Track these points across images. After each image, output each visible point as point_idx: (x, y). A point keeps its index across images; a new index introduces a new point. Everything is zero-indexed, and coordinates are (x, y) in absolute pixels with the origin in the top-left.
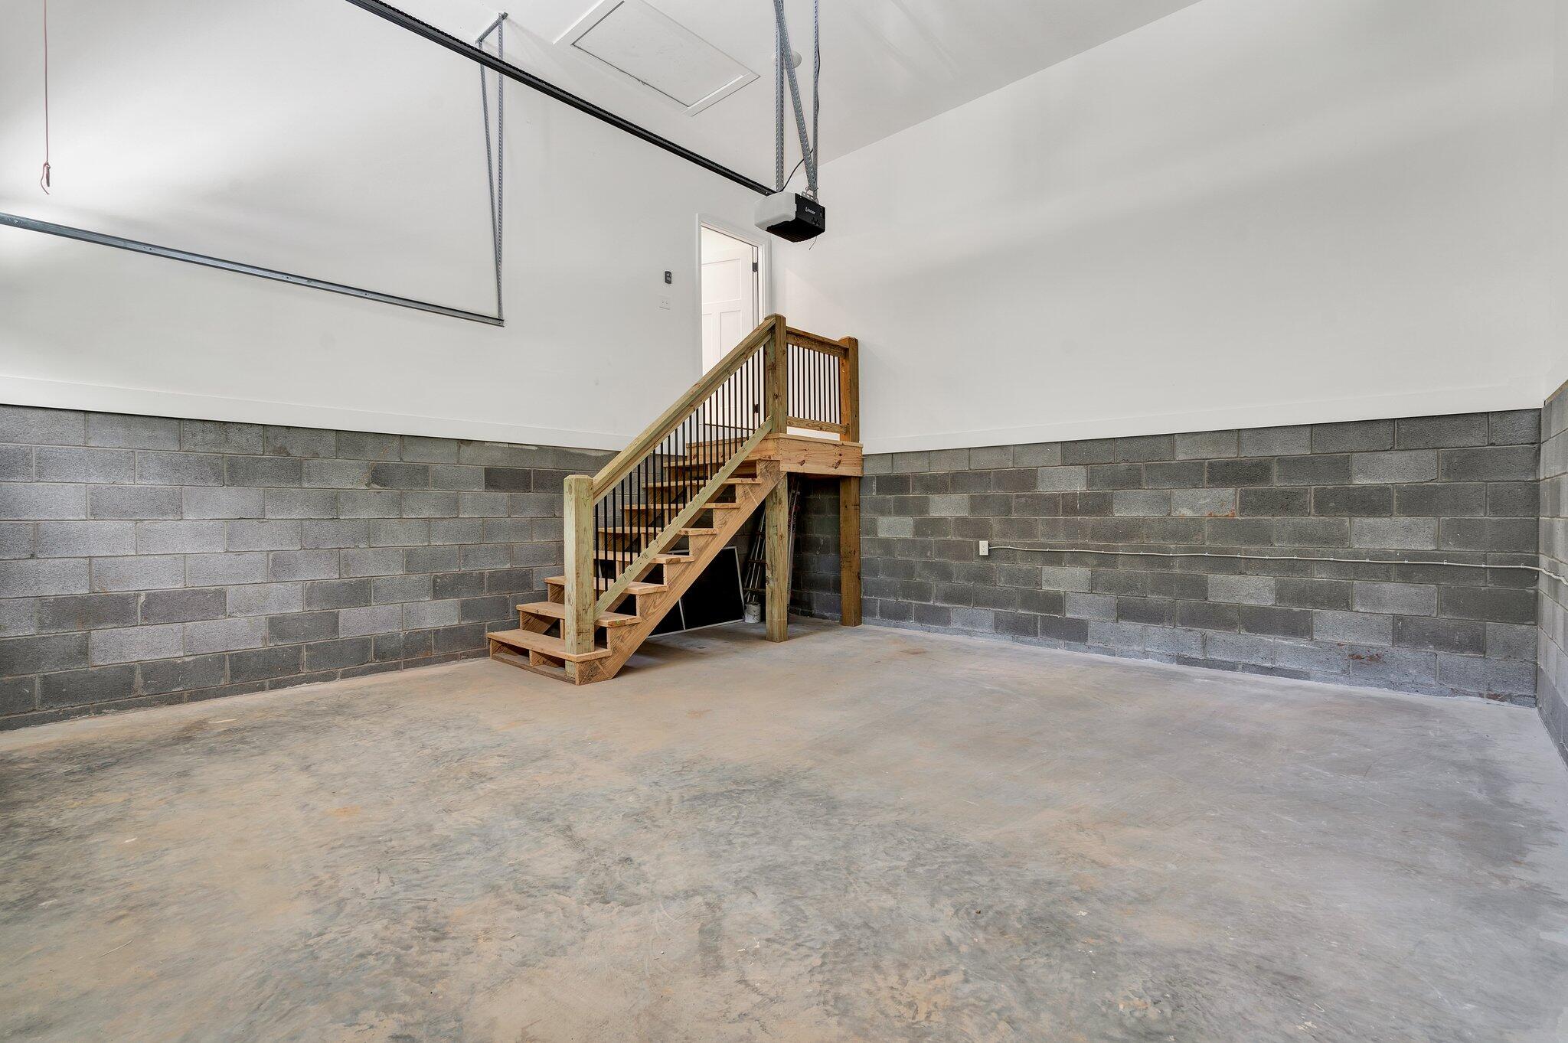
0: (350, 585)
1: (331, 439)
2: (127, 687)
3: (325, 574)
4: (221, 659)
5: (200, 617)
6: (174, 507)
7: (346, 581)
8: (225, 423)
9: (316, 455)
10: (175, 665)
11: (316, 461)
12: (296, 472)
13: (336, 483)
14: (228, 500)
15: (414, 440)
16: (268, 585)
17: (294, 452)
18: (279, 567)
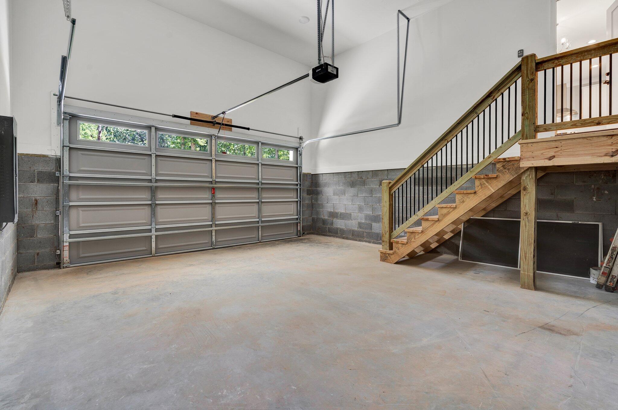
0: (375, 216)
1: (371, 173)
2: (337, 233)
3: (369, 212)
4: (350, 230)
5: (347, 219)
6: (343, 193)
7: (374, 215)
8: (352, 172)
9: (368, 178)
10: (343, 230)
11: (368, 180)
12: (364, 183)
13: (372, 186)
14: (352, 191)
15: (391, 171)
16: (358, 214)
17: (363, 178)
18: (361, 209)
